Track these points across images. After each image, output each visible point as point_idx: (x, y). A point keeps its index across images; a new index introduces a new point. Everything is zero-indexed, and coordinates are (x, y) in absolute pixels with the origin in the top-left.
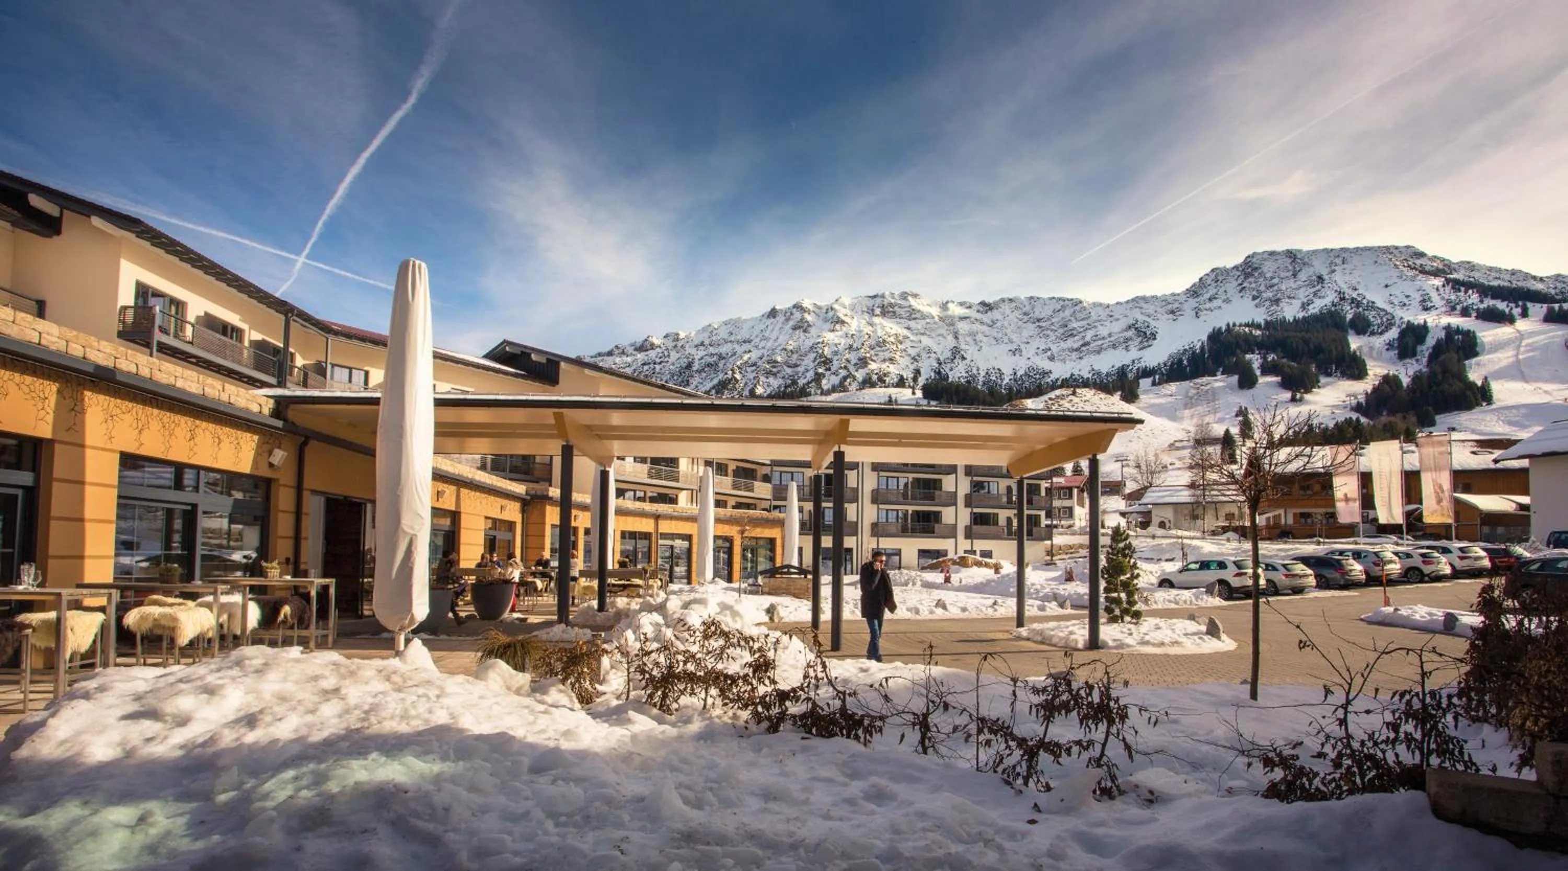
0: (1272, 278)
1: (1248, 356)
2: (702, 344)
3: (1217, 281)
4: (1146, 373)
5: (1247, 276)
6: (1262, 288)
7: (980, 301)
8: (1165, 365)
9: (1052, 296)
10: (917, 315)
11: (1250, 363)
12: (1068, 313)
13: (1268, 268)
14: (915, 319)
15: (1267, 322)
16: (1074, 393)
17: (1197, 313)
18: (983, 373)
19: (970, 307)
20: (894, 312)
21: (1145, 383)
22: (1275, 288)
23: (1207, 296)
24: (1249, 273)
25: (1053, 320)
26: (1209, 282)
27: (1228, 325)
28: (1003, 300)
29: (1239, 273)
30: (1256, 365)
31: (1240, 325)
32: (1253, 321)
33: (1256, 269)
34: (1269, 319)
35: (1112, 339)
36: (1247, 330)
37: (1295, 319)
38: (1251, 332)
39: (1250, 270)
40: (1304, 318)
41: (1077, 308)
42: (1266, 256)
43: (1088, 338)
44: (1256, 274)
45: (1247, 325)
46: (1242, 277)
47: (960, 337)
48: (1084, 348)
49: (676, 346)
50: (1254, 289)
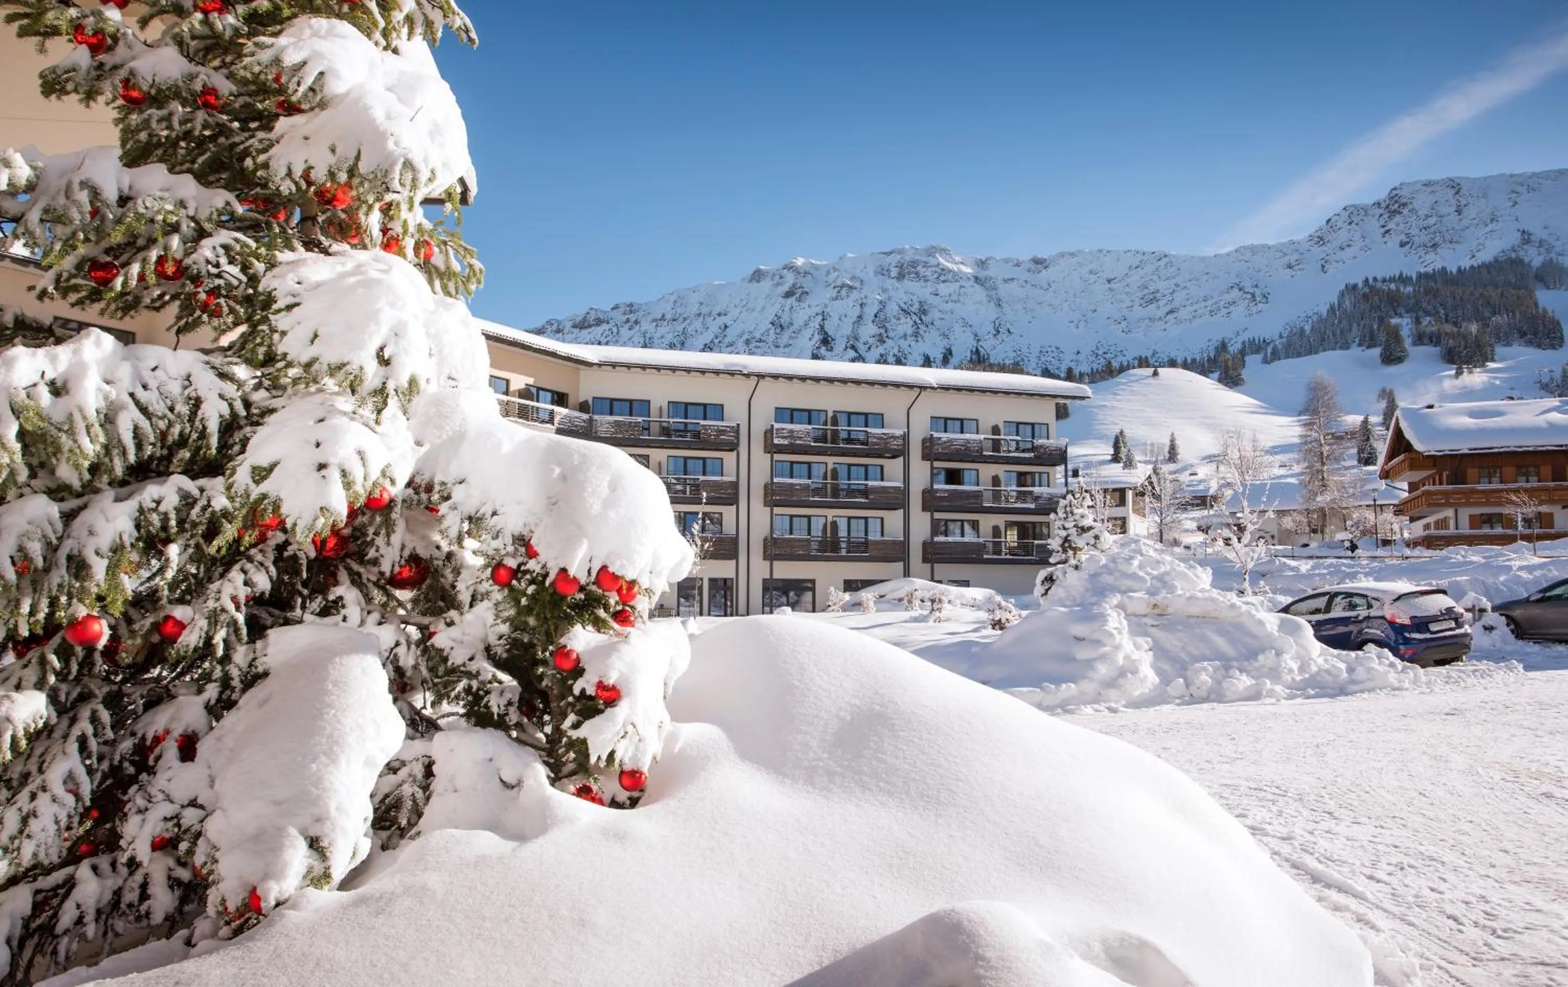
0: (1427, 217)
1: (1394, 321)
2: (663, 318)
3: (1350, 223)
4: (1256, 346)
5: (1393, 213)
6: (1414, 231)
7: (1031, 257)
8: (1281, 336)
9: (1127, 248)
10: (950, 277)
11: (1397, 328)
12: (1149, 268)
13: (1422, 203)
14: (944, 282)
15: (1420, 276)
16: (1155, 374)
17: (1323, 267)
18: (1036, 352)
19: (1018, 265)
20: (917, 273)
21: (1253, 360)
22: (1432, 230)
23: (1336, 244)
24: (1395, 211)
25: (1129, 281)
26: (1339, 224)
27: (1367, 280)
28: (1062, 255)
29: (1381, 211)
30: (1405, 332)
31: (1384, 281)
32: (1401, 274)
33: (1405, 205)
34: (1422, 270)
35: (1209, 303)
36: (1393, 286)
37: (1459, 269)
38: (1398, 289)
39: (1396, 206)
40: (1472, 267)
41: (1163, 262)
42: (1419, 186)
43: (1175, 304)
44: (1405, 212)
45: (1392, 280)
46: (1386, 216)
47: (1003, 305)
48: (1170, 317)
49: (628, 321)
50: (1402, 232)
